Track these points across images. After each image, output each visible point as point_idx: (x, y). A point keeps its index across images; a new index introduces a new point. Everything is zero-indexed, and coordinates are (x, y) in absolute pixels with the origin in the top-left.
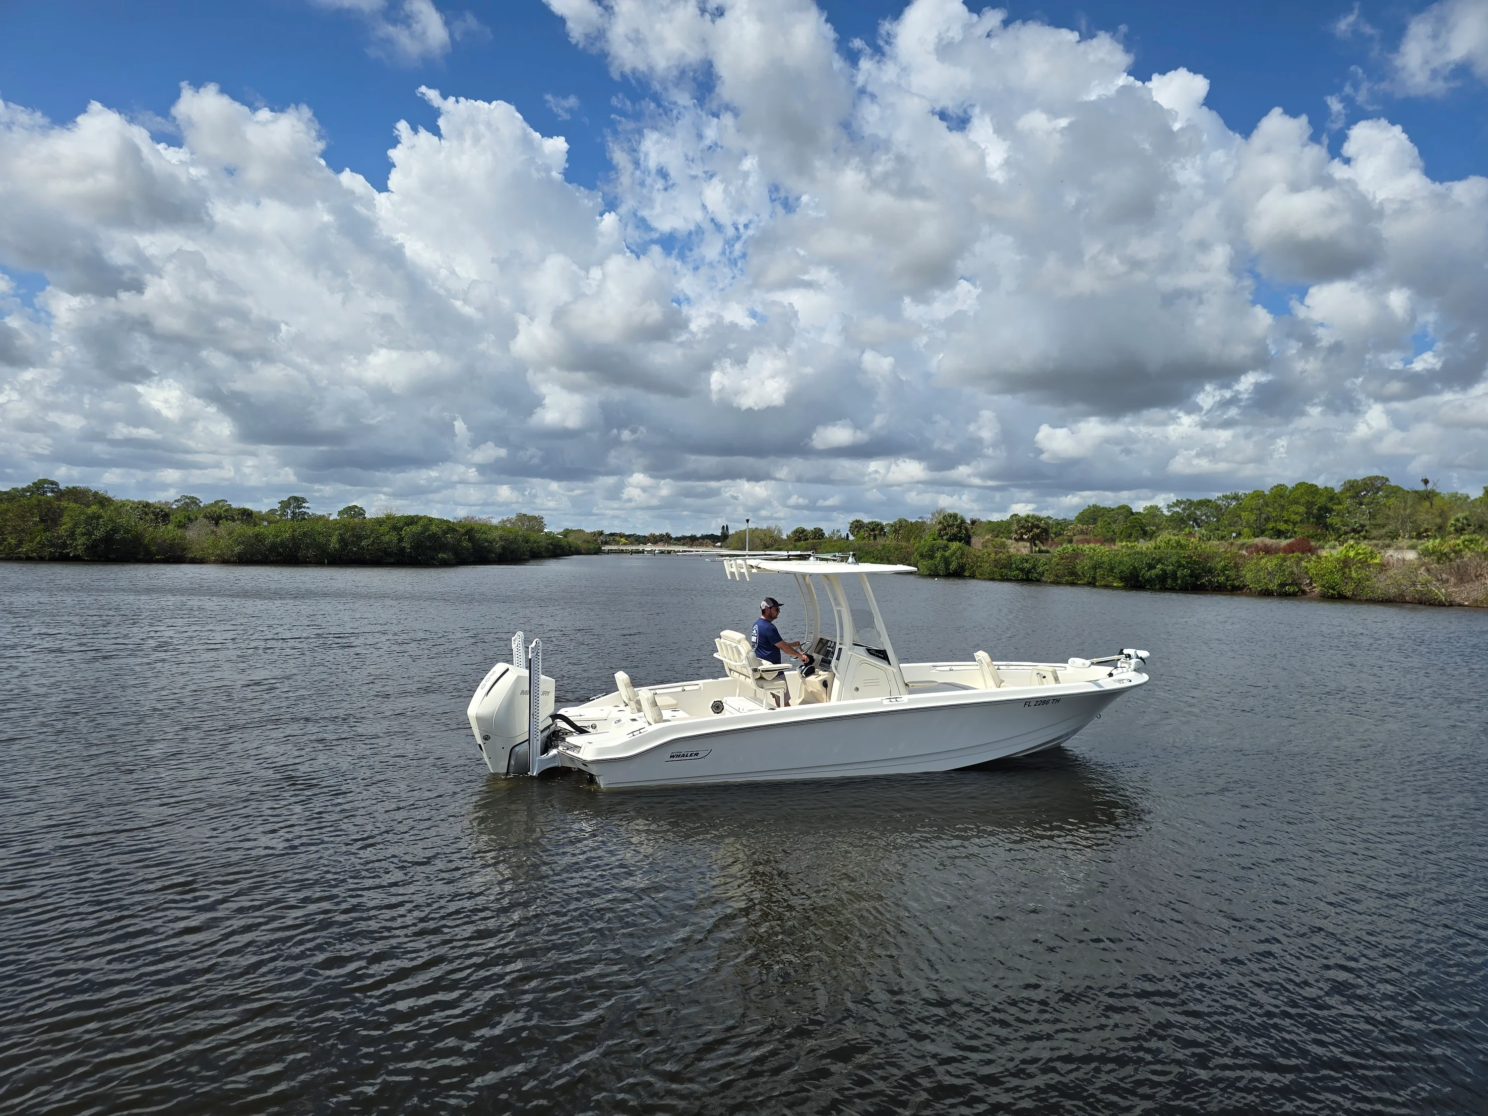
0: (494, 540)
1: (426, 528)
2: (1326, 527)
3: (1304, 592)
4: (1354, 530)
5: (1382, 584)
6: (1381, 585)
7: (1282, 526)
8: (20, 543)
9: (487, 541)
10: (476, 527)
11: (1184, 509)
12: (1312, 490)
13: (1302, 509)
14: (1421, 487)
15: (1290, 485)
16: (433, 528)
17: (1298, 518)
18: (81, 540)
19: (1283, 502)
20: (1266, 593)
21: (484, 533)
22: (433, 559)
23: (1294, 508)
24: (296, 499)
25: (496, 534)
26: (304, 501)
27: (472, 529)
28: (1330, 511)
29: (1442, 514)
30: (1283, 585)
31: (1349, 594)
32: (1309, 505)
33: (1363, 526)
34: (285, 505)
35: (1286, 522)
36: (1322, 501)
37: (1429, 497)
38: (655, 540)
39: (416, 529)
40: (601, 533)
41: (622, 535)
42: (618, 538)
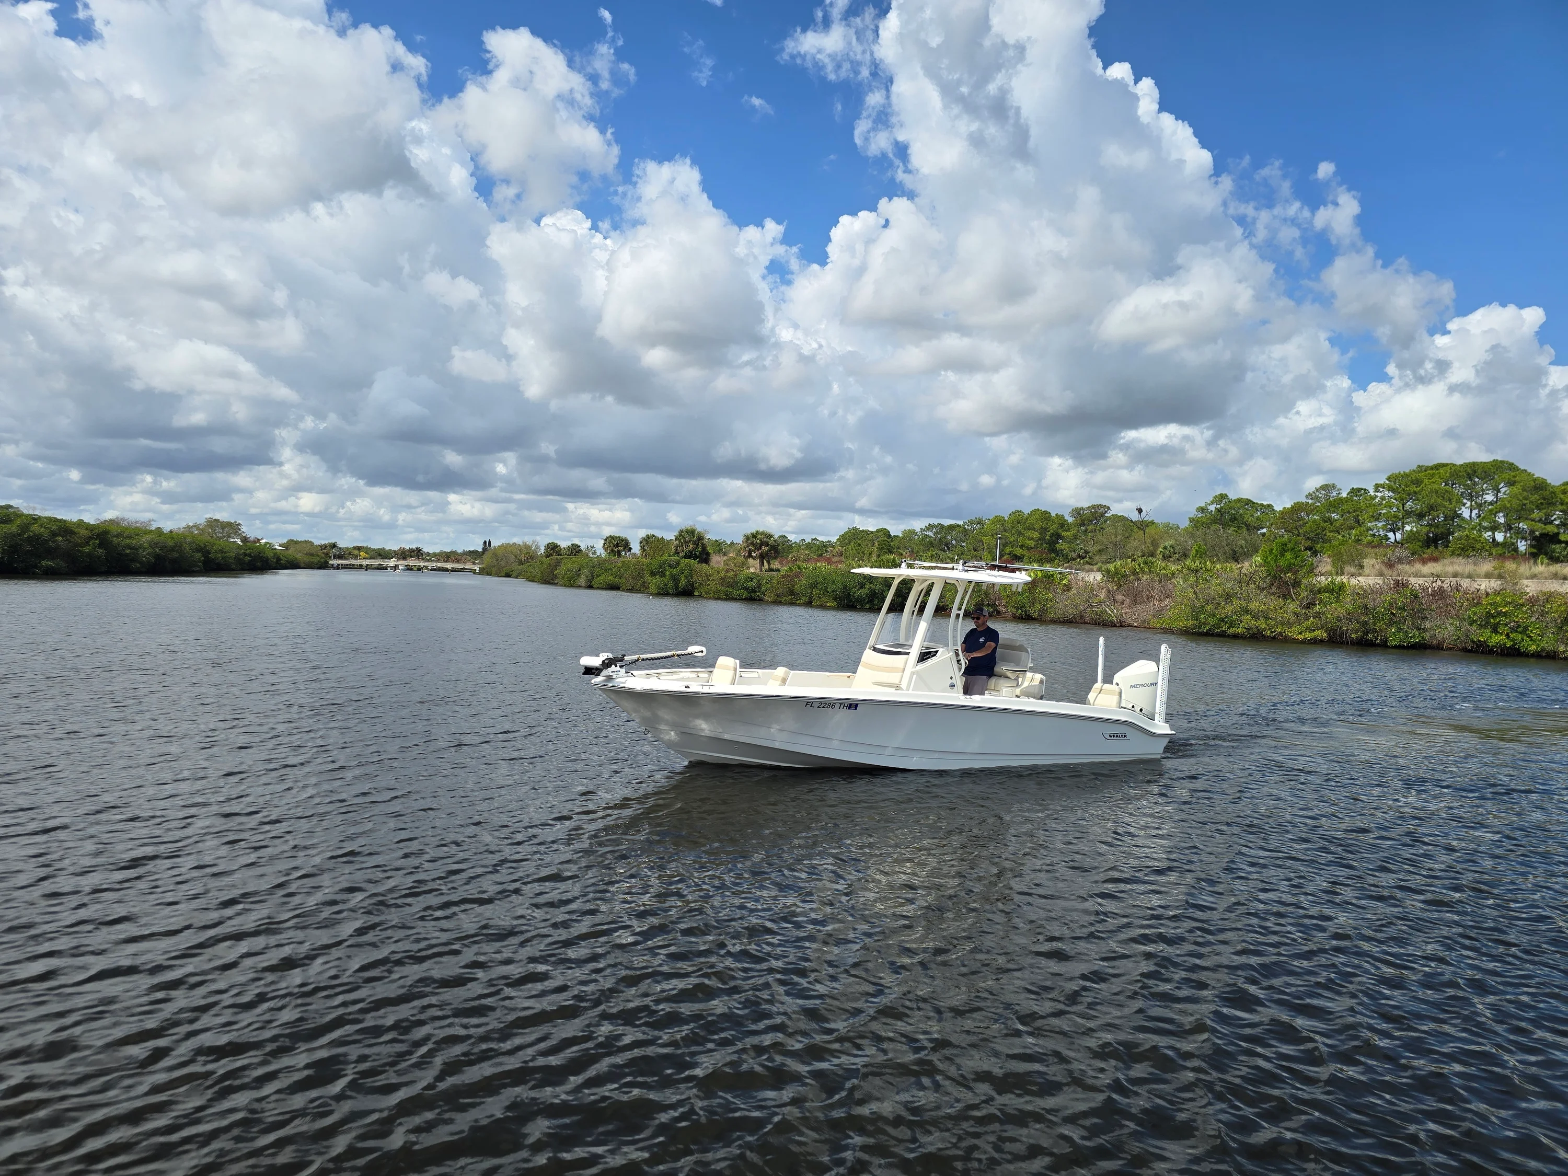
0: (141, 546)
1: (25, 528)
2: (1058, 553)
4: (1079, 556)
6: (1060, 605)
7: (1019, 552)
9: (129, 547)
10: (114, 530)
12: (1045, 516)
13: (1036, 535)
14: (1135, 517)
15: (1027, 511)
16: (35, 527)
17: (1032, 543)
19: (1020, 528)
21: (130, 537)
22: (36, 567)
23: (1029, 533)
25: (145, 539)
27: (106, 532)
28: (1059, 536)
29: (1155, 544)
31: (1036, 615)
32: (1044, 530)
33: (1086, 552)
35: (1022, 546)
36: (1054, 527)
37: (1143, 526)
38: (403, 554)
39: (13, 528)
40: (334, 546)
41: (359, 549)
42: (356, 552)
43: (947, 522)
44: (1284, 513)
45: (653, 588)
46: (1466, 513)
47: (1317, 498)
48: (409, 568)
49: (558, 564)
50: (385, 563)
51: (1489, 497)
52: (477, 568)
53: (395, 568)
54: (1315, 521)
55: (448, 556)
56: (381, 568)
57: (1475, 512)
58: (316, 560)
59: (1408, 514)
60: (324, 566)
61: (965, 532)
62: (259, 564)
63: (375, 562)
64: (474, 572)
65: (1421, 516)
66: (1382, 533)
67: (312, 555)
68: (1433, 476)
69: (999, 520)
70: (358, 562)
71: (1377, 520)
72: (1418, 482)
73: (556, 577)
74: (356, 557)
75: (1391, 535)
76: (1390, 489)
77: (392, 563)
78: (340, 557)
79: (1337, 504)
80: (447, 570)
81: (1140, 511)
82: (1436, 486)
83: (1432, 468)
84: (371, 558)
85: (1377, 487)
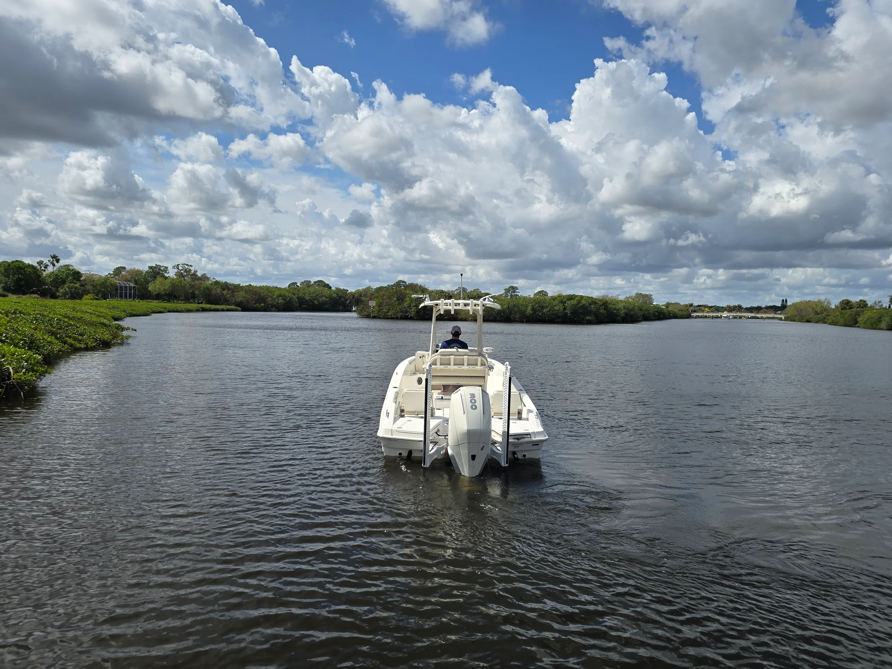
0: (620, 309)
1: (579, 302)
8: (389, 310)
9: (615, 309)
10: (609, 301)
16: (584, 302)
18: (414, 309)
22: (583, 319)
24: (512, 287)
25: (621, 305)
26: (516, 288)
27: (607, 302)
34: (507, 291)
38: (730, 309)
39: (574, 302)
40: (691, 305)
41: (706, 306)
42: (703, 308)
48: (735, 317)
50: (719, 314)
52: (783, 317)
53: (727, 317)
55: (758, 309)
56: (717, 317)
58: (685, 313)
60: (689, 317)
62: (662, 316)
63: (715, 314)
64: (781, 319)
67: (682, 311)
70: (705, 314)
73: (857, 322)
74: (703, 311)
77: (725, 314)
78: (695, 311)
80: (758, 318)
84: (713, 312)
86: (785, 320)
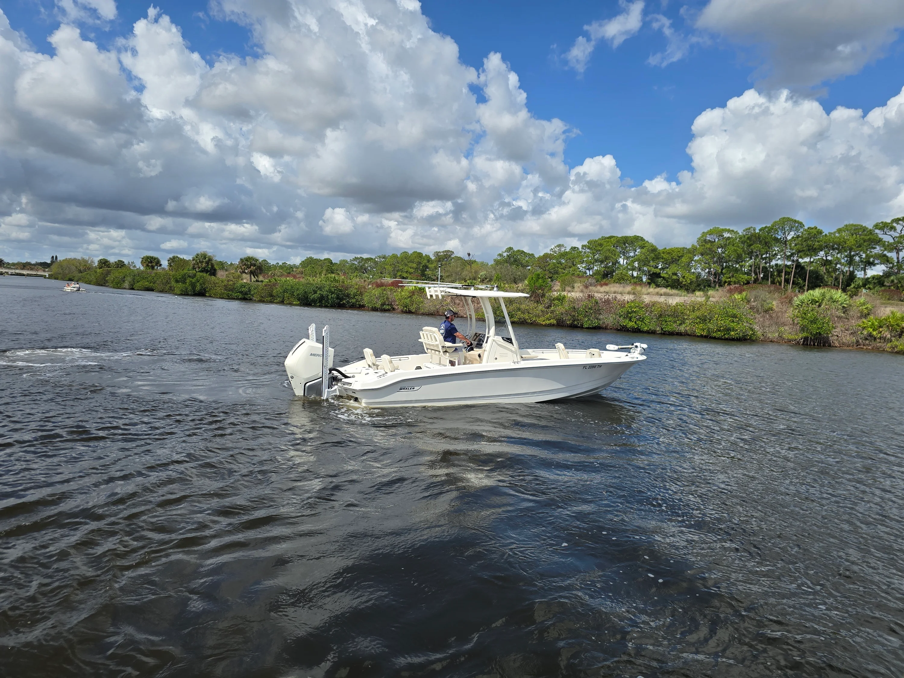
2: (426, 276)
3: (394, 309)
4: (438, 278)
5: (427, 307)
6: (427, 305)
7: (405, 275)
11: (359, 262)
12: (420, 255)
13: (415, 265)
14: (466, 258)
15: (410, 252)
17: (412, 270)
19: (406, 261)
20: (375, 309)
23: (410, 265)
28: (427, 267)
29: (476, 272)
30: (383, 304)
31: (414, 311)
32: (419, 263)
35: (407, 272)
36: (424, 262)
37: (471, 263)
43: (365, 256)
44: (539, 258)
45: (177, 291)
46: (621, 261)
47: (555, 252)
49: (108, 273)
51: (632, 254)
52: (47, 274)
54: (554, 263)
55: (25, 266)
57: (625, 261)
59: (596, 261)
61: (376, 263)
64: (45, 277)
65: (602, 262)
66: (584, 270)
68: (608, 242)
69: (395, 256)
71: (582, 263)
72: (601, 245)
73: (107, 281)
75: (588, 271)
76: (589, 248)
79: (564, 255)
80: (24, 275)
81: (469, 255)
82: (609, 248)
83: (608, 238)
85: (583, 246)
86: (49, 278)
